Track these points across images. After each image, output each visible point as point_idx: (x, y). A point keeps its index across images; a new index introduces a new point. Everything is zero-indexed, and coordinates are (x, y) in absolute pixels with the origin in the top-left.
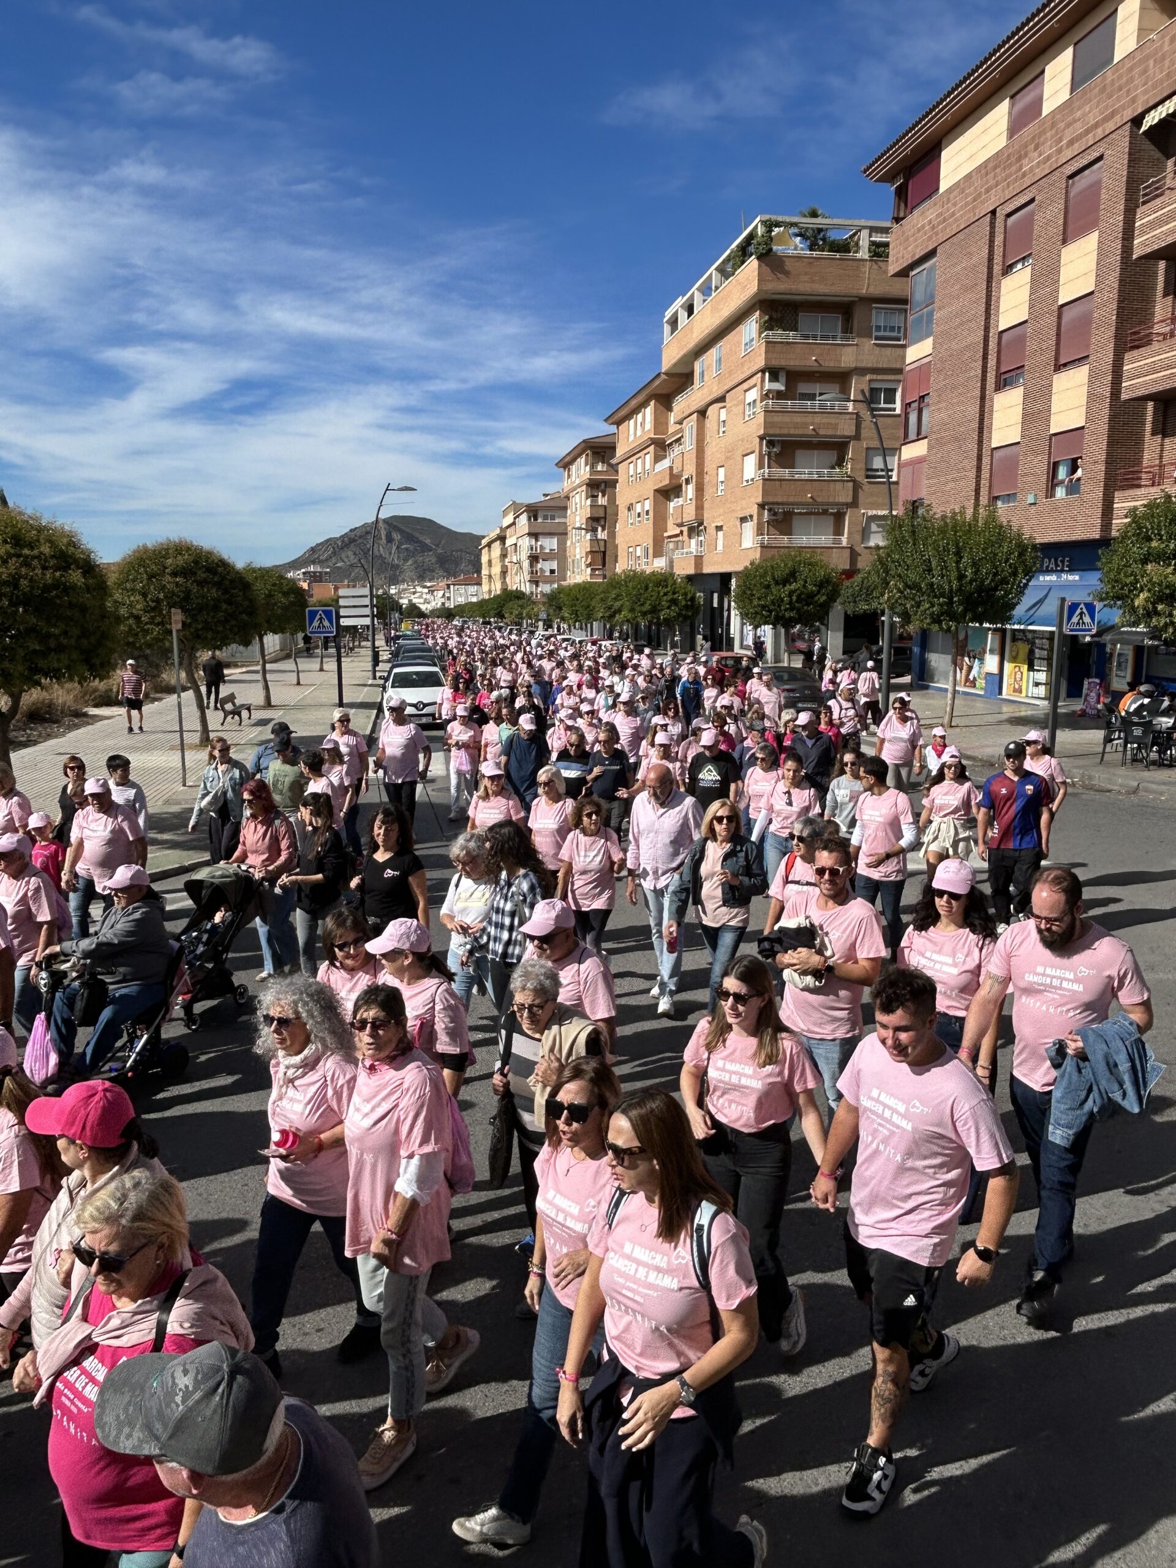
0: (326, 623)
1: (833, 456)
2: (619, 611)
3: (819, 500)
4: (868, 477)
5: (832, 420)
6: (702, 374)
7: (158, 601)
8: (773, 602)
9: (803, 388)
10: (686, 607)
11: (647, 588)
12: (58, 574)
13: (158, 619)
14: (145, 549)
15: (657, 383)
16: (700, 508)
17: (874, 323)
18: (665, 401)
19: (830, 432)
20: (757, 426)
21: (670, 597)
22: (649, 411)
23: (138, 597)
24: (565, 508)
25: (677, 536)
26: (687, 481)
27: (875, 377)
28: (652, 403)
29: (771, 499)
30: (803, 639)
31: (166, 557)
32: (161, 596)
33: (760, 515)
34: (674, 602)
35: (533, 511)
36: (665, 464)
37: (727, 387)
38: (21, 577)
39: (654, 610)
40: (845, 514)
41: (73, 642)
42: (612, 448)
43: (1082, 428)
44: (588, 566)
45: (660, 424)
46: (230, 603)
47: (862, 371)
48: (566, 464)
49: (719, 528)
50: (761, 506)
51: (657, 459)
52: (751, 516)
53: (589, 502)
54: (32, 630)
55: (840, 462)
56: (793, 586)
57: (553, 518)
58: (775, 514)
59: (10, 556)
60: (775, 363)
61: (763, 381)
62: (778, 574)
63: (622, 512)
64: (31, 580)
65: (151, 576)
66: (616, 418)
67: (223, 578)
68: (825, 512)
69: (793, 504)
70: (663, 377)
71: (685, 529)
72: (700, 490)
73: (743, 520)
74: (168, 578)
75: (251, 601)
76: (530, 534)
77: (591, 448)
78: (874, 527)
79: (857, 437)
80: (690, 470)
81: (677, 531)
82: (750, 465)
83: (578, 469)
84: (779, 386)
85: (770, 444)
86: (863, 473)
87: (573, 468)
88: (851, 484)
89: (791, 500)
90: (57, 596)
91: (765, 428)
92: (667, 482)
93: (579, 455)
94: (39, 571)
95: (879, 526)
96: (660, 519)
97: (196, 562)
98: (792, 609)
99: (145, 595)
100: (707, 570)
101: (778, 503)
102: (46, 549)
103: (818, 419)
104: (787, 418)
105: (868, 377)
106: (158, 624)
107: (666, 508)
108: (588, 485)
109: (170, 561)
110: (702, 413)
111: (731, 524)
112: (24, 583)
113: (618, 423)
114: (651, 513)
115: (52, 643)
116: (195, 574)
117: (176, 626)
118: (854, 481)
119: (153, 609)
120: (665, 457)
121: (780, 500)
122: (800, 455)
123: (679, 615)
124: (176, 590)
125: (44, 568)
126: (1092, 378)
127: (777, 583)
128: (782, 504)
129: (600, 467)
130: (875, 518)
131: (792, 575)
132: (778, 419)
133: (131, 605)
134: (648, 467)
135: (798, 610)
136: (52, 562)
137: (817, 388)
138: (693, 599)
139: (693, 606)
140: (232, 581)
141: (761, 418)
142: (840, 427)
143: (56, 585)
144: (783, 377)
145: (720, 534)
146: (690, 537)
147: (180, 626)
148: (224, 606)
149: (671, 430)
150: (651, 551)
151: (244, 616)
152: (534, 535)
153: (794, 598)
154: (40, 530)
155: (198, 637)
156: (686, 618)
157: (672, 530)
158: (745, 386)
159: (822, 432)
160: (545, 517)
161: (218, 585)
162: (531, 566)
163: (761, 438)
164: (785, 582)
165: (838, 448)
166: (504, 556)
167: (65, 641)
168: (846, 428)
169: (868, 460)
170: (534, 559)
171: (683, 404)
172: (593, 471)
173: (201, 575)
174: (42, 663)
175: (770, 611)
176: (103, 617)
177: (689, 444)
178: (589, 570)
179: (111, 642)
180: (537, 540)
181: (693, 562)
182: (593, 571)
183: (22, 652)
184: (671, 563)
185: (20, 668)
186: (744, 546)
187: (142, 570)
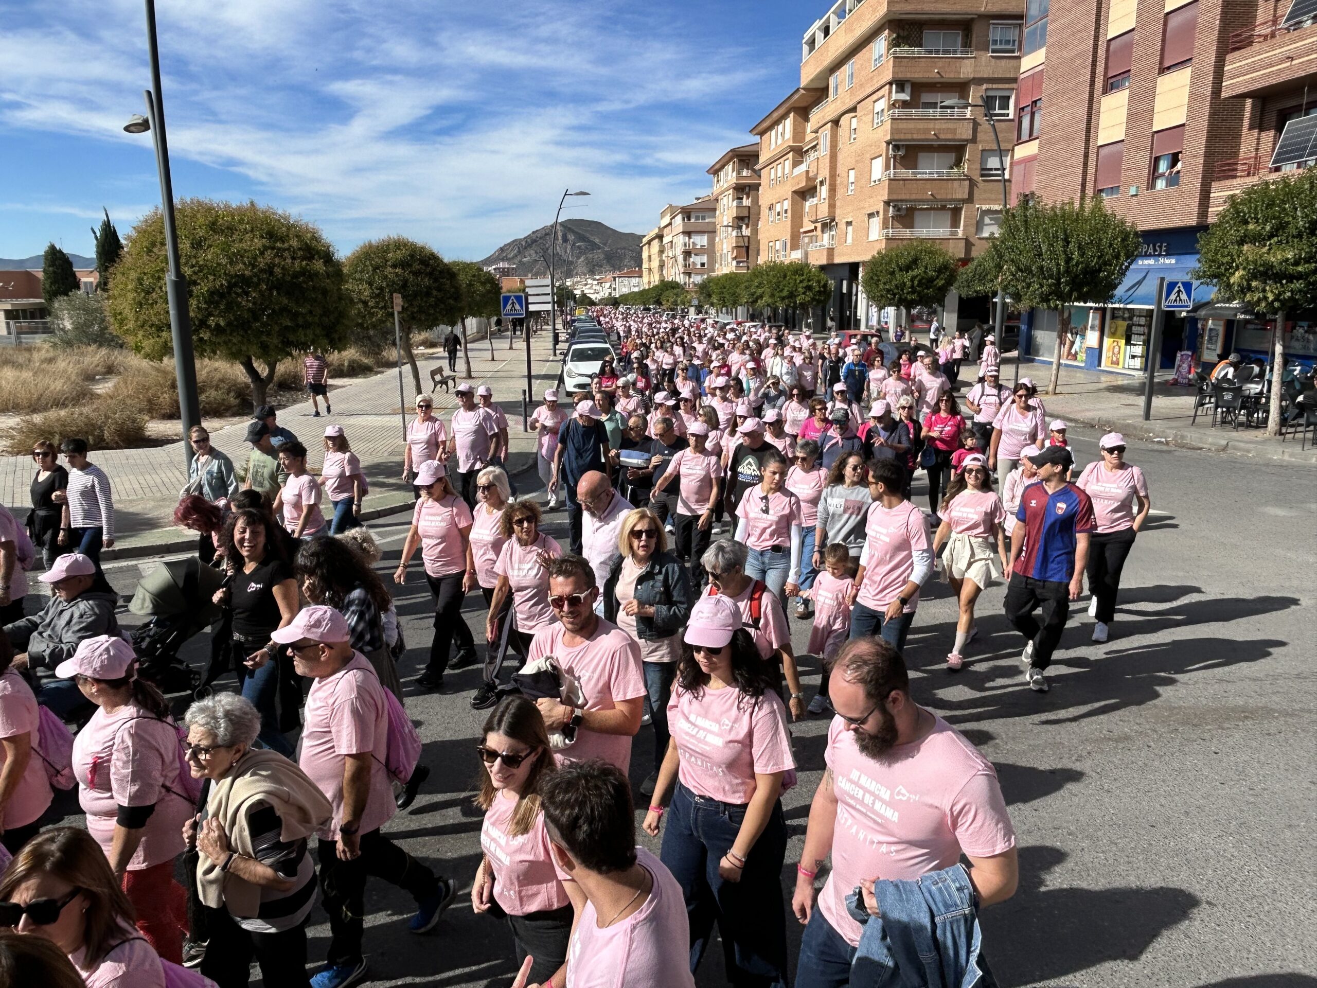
0: (517, 307)
1: (952, 157)
2: (761, 297)
3: (938, 197)
4: (982, 175)
5: (951, 125)
6: (836, 88)
7: (382, 289)
8: (896, 286)
9: (926, 98)
10: (820, 292)
11: (785, 276)
12: (304, 263)
13: (381, 304)
14: (371, 246)
15: (796, 97)
16: (832, 206)
17: (991, 38)
18: (803, 112)
19: (949, 136)
20: (884, 133)
21: (805, 284)
22: (789, 122)
23: (366, 286)
24: (715, 210)
25: (812, 231)
26: (822, 183)
27: (990, 86)
28: (792, 115)
29: (895, 197)
30: (922, 320)
31: (387, 252)
32: (384, 284)
33: (886, 211)
34: (809, 288)
35: (687, 213)
36: (803, 168)
37: (858, 98)
38: (275, 265)
39: (792, 295)
40: (961, 209)
41: (316, 319)
42: (756, 156)
43: (1183, 125)
44: (734, 259)
45: (798, 134)
46: (439, 290)
47: (979, 81)
48: (716, 171)
49: (849, 223)
50: (887, 203)
51: (796, 164)
52: (878, 212)
53: (735, 203)
54: (284, 310)
55: (958, 163)
56: (916, 272)
57: (703, 218)
58: (899, 210)
59: (266, 248)
60: (901, 76)
61: (890, 92)
62: (902, 262)
63: (764, 211)
64: (283, 268)
65: (376, 268)
66: (760, 128)
67: (434, 269)
68: (943, 208)
69: (915, 201)
70: (802, 91)
71: (819, 225)
72: (833, 190)
73: (871, 215)
74: (390, 269)
75: (456, 288)
76: (684, 233)
77: (737, 156)
78: (987, 220)
79: (974, 140)
80: (824, 173)
81: (812, 227)
82: (878, 169)
83: (727, 175)
84: (905, 97)
85: (897, 148)
86: (978, 172)
87: (722, 174)
88: (967, 183)
89: (913, 197)
90: (304, 282)
91: (892, 133)
92: (804, 184)
93: (728, 163)
94: (289, 261)
95: (991, 219)
96: (797, 217)
97: (412, 256)
98: (913, 292)
99: (370, 284)
100: (837, 260)
101: (902, 201)
102: (294, 243)
103: (938, 125)
104: (911, 125)
105: (984, 86)
106: (382, 308)
107: (802, 208)
108: (734, 188)
109: (390, 255)
110: (836, 122)
111: (859, 218)
112: (277, 270)
113: (762, 134)
114: (789, 212)
115: (300, 321)
116: (411, 266)
117: (397, 309)
118: (971, 180)
119: (378, 296)
120: (802, 162)
121: (903, 197)
122: (922, 157)
123: (813, 299)
124: (396, 279)
125: (293, 258)
126: (1195, 79)
127: (901, 270)
128: (906, 201)
129: (745, 173)
130: (989, 212)
131: (915, 262)
132: (902, 125)
133: (360, 292)
134: (787, 171)
135: (919, 293)
136: (300, 253)
137: (938, 98)
138: (825, 286)
139: (825, 291)
140: (441, 272)
141: (888, 126)
142: (959, 131)
143: (303, 272)
144: (908, 89)
145: (850, 228)
146: (823, 232)
147: (400, 309)
148: (435, 293)
149: (807, 139)
150: (789, 245)
151: (451, 302)
152: (688, 233)
153: (916, 283)
154: (289, 227)
155: (414, 318)
156: (819, 301)
157: (808, 226)
158: (875, 97)
159: (942, 136)
160: (697, 218)
161: (430, 274)
162: (685, 260)
163: (888, 143)
164: (908, 268)
165: (957, 150)
166: (661, 252)
167: (310, 319)
168: (965, 132)
169: (983, 161)
170: (687, 254)
171: (818, 116)
172: (739, 177)
173: (416, 266)
174: (292, 338)
175: (894, 295)
176: (340, 299)
177: (824, 150)
178: (734, 263)
179: (346, 322)
180: (690, 238)
181: (825, 253)
182: (738, 262)
183: (277, 328)
184: (806, 254)
185: (275, 341)
186: (870, 239)
187: (368, 263)
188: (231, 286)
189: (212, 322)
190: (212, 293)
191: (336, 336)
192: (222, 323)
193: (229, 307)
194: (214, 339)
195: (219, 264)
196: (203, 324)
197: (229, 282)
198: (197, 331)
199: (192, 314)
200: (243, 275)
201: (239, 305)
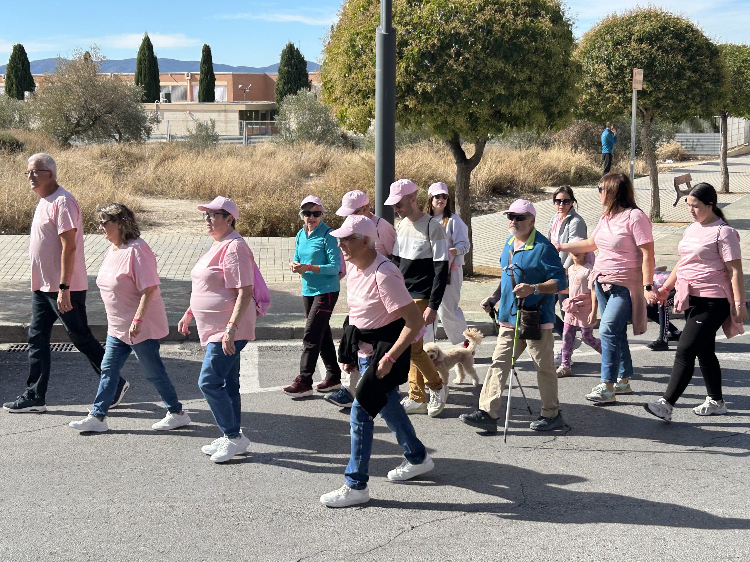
7: (621, 68)
12: (528, 20)
13: (620, 87)
14: (615, 18)
23: (603, 66)
31: (634, 24)
32: (625, 63)
38: (494, 22)
41: (535, 88)
46: (695, 70)
54: (500, 76)
64: (503, 26)
65: (617, 44)
67: (691, 45)
74: (633, 44)
75: (717, 68)
90: (525, 42)
94: (511, 17)
97: (664, 29)
99: (608, 63)
106: (619, 93)
109: (637, 28)
112: (496, 28)
115: (517, 89)
116: (662, 40)
119: (616, 77)
124: (641, 57)
125: (516, 15)
133: (594, 75)
136: (524, 9)
140: (699, 48)
143: (525, 31)
148: (688, 74)
151: (709, 85)
155: (658, 105)
161: (685, 51)
167: (527, 87)
173: (668, 40)
176: (566, 66)
179: (569, 93)
183: (488, 96)
185: (484, 112)
187: (608, 37)
188: (444, 47)
189: (419, 87)
190: (423, 55)
191: (556, 110)
192: (429, 90)
193: (439, 72)
194: (419, 107)
195: (433, 22)
196: (410, 89)
197: (442, 43)
198: (402, 98)
199: (398, 79)
200: (458, 34)
201: (450, 69)
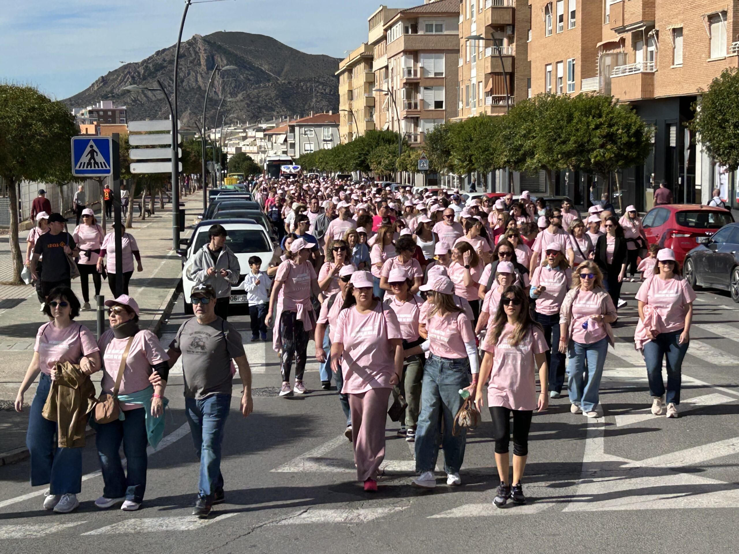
0: (100, 158)
2: (531, 154)
10: (628, 145)
11: (570, 118)
16: (650, 5)
21: (604, 131)
24: (457, 15)
25: (616, 45)
34: (611, 138)
35: (411, 20)
39: (582, 150)
44: (488, 93)
49: (677, 32)
52: (725, 13)
53: (490, 3)
57: (439, 28)
63: (538, 15)
71: (628, 36)
73: (713, 18)
76: (406, 52)
81: (617, 40)
96: (591, 24)
100: (660, 93)
111: (694, 23)
114: (579, 15)
123: (619, 157)
138: (638, 133)
139: (639, 142)
145: (679, 40)
146: (635, 47)
150: (578, 70)
152: (413, 53)
157: (609, 37)
160: (429, 28)
162: (408, 96)
166: (370, 83)
170: (412, 86)
178: (489, 100)
180: (416, 61)
181: (639, 82)
182: (496, 100)
184: (608, 84)
186: (714, 57)
